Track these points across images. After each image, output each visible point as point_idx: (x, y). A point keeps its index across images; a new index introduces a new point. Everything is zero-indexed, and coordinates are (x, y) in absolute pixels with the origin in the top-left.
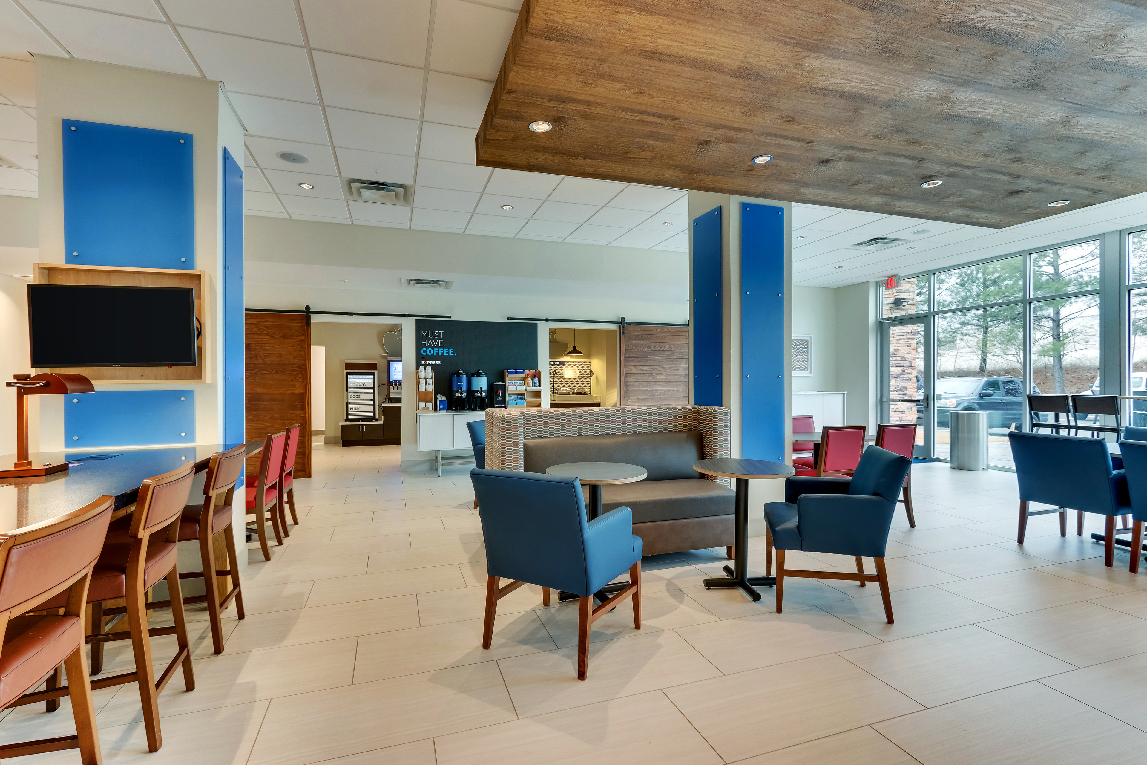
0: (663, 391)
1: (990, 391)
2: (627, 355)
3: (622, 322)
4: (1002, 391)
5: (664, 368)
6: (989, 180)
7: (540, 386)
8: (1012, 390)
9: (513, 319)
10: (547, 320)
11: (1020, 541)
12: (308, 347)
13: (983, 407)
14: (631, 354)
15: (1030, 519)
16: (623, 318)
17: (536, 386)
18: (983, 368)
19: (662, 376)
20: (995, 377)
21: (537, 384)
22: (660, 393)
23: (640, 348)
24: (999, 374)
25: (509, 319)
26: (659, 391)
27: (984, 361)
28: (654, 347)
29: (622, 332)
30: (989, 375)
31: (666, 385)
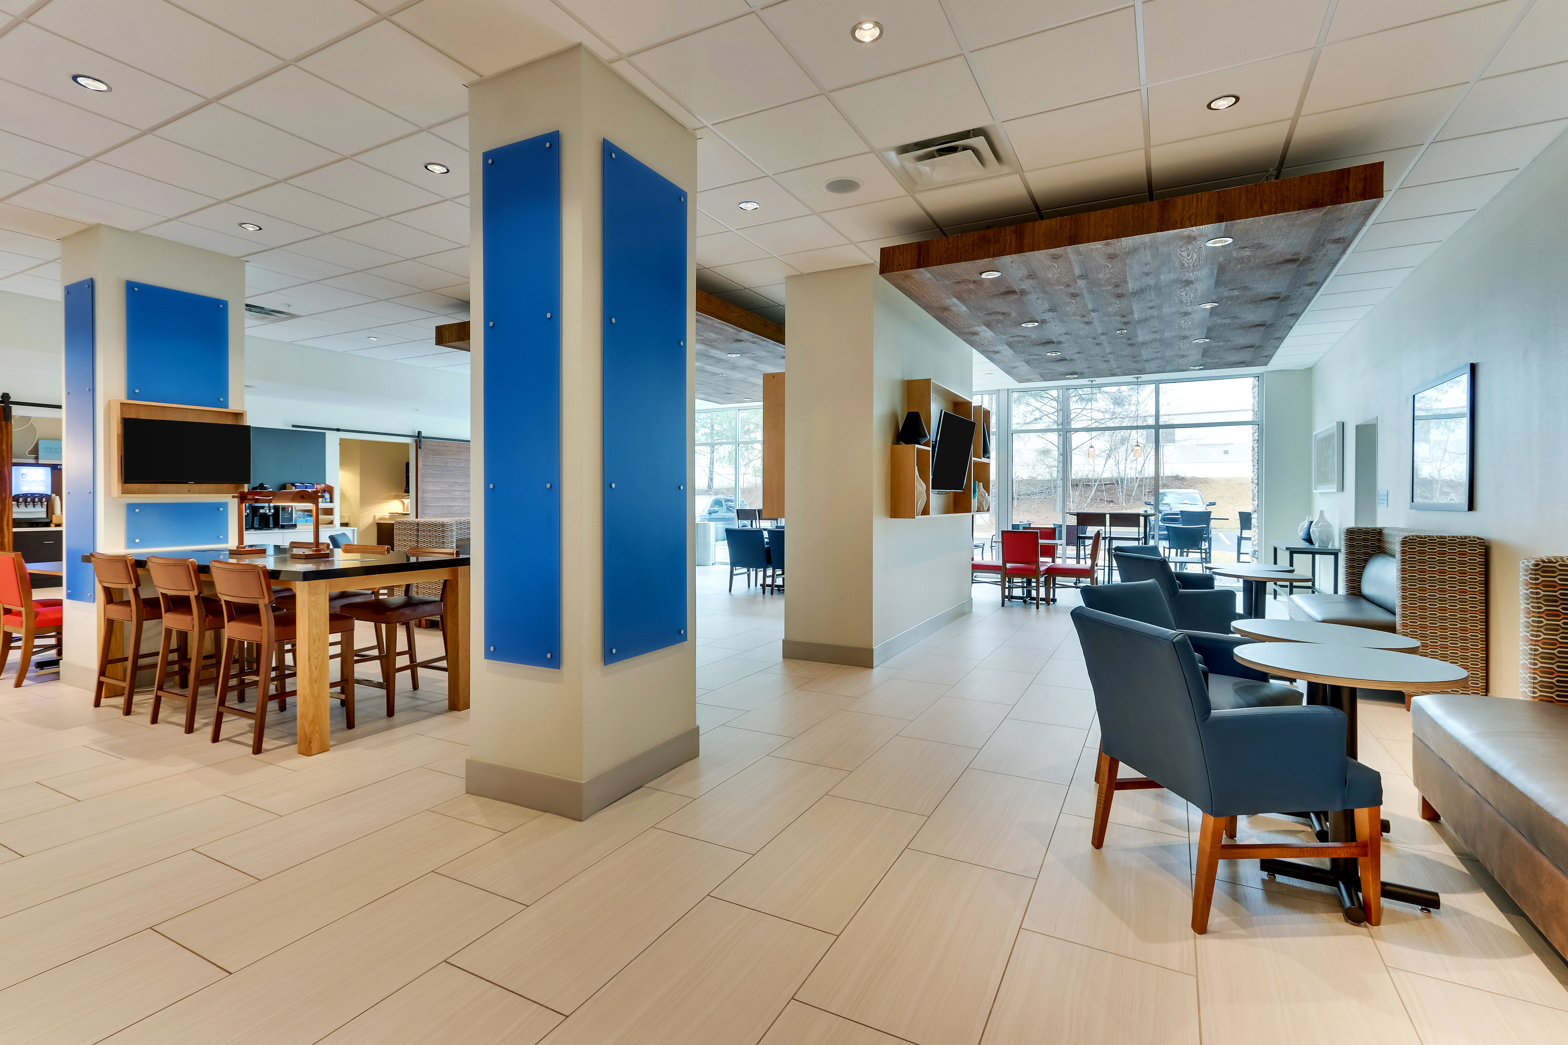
0: (459, 507)
1: (716, 508)
2: (423, 471)
3: (419, 438)
4: (725, 507)
5: (460, 485)
6: (721, 329)
7: (331, 501)
8: (731, 507)
9: (299, 427)
10: (338, 430)
11: (730, 591)
12: (7, 450)
13: (710, 520)
14: (427, 470)
15: (734, 577)
16: (419, 433)
17: (327, 502)
18: (710, 487)
19: (459, 493)
20: (720, 496)
21: (328, 500)
22: (456, 509)
23: (436, 464)
24: (723, 493)
25: (293, 426)
26: (455, 508)
27: (711, 480)
28: (450, 463)
29: (418, 446)
30: (715, 494)
31: (462, 502)
